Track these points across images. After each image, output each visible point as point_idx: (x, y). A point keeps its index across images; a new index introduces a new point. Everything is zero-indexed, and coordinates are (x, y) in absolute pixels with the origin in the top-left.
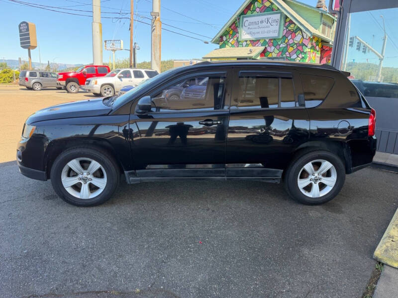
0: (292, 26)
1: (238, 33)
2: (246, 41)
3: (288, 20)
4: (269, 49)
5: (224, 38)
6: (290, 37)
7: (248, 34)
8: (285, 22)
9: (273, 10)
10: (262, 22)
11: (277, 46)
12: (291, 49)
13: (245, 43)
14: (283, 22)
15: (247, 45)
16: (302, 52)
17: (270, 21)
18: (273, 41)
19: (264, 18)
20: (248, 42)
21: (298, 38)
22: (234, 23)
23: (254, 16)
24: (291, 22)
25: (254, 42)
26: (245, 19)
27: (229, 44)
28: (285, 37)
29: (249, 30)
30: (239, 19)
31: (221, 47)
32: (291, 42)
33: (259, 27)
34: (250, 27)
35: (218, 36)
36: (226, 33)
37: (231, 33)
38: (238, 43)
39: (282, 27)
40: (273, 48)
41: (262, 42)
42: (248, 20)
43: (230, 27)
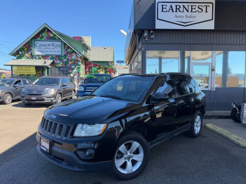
0: (69, 49)
1: (31, 50)
2: (39, 56)
3: (66, 46)
4: (56, 62)
5: (20, 53)
6: (69, 56)
7: (40, 51)
8: (65, 47)
9: (55, 39)
10: (49, 45)
11: (61, 60)
12: (70, 63)
13: (38, 57)
14: (63, 47)
15: (39, 58)
16: (78, 64)
17: (55, 45)
18: (58, 57)
19: (50, 43)
20: (40, 57)
21: (74, 57)
22: (27, 43)
23: (43, 41)
24: (68, 47)
25: (45, 57)
26: (36, 42)
27: (25, 57)
28: (66, 56)
29: (40, 50)
30: (32, 41)
31: (18, 58)
32: (70, 58)
33: (47, 48)
34: (41, 47)
35: (15, 51)
36: (21, 49)
37: (26, 49)
38: (32, 57)
39: (63, 50)
40: (58, 61)
41: (50, 57)
42: (38, 43)
43: (24, 45)
